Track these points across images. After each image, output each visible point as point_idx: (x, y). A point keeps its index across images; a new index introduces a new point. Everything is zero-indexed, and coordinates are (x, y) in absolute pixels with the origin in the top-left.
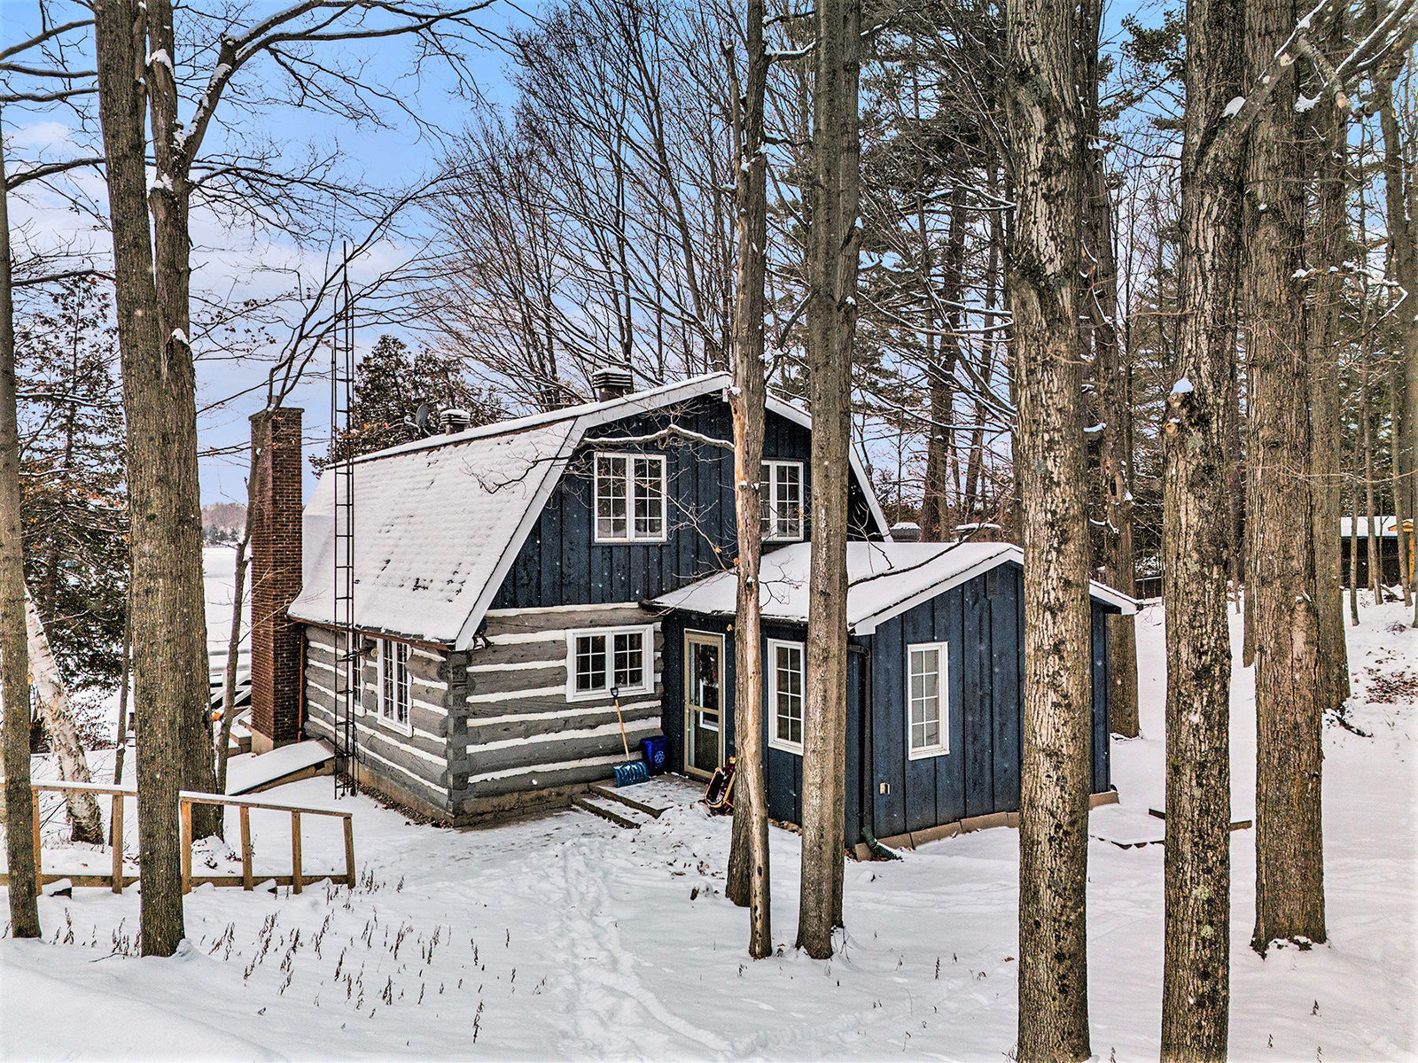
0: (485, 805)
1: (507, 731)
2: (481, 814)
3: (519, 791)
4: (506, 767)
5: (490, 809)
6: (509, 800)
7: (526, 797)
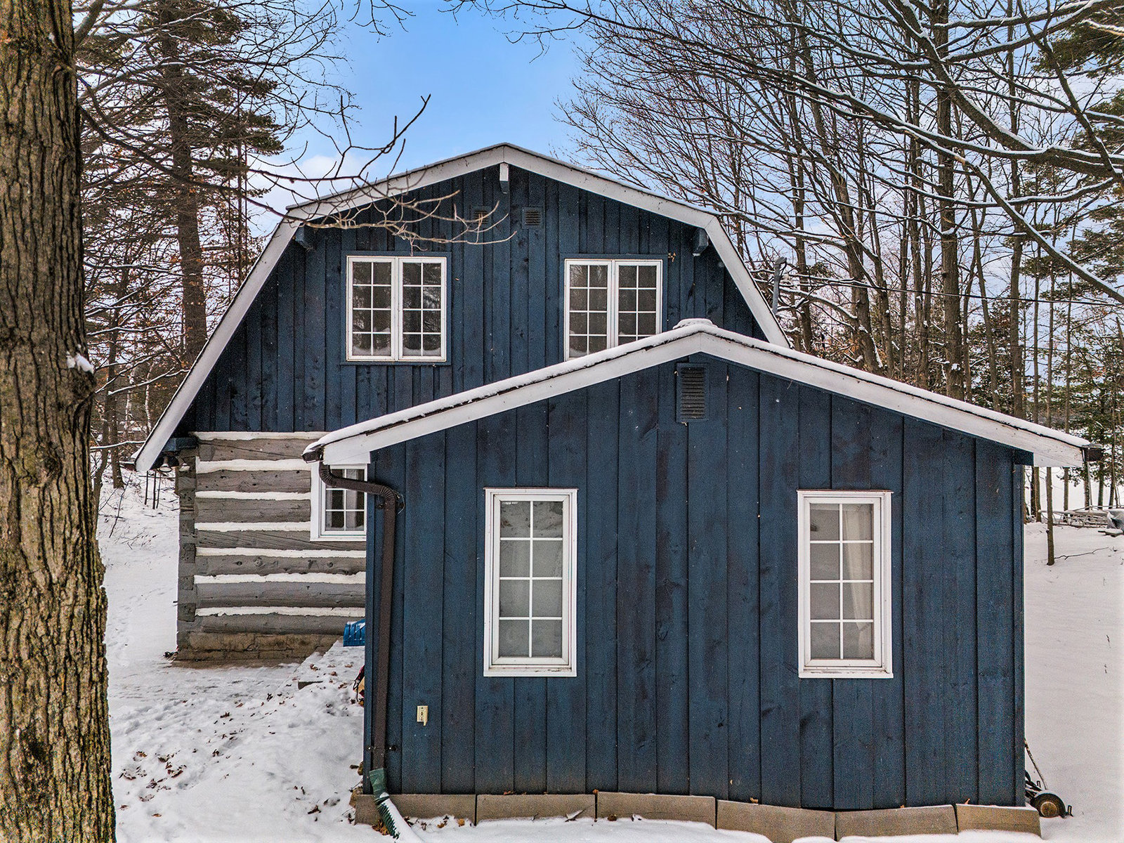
0: (213, 641)
1: (239, 566)
2: (209, 651)
3: (255, 632)
4: (239, 604)
5: (218, 646)
6: (240, 640)
7: (262, 640)
